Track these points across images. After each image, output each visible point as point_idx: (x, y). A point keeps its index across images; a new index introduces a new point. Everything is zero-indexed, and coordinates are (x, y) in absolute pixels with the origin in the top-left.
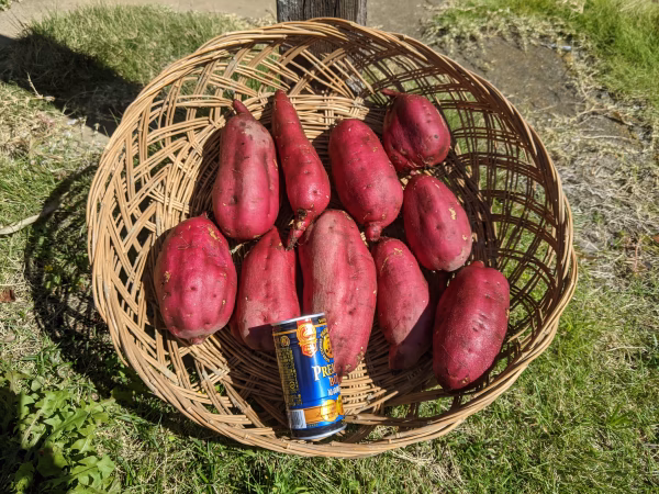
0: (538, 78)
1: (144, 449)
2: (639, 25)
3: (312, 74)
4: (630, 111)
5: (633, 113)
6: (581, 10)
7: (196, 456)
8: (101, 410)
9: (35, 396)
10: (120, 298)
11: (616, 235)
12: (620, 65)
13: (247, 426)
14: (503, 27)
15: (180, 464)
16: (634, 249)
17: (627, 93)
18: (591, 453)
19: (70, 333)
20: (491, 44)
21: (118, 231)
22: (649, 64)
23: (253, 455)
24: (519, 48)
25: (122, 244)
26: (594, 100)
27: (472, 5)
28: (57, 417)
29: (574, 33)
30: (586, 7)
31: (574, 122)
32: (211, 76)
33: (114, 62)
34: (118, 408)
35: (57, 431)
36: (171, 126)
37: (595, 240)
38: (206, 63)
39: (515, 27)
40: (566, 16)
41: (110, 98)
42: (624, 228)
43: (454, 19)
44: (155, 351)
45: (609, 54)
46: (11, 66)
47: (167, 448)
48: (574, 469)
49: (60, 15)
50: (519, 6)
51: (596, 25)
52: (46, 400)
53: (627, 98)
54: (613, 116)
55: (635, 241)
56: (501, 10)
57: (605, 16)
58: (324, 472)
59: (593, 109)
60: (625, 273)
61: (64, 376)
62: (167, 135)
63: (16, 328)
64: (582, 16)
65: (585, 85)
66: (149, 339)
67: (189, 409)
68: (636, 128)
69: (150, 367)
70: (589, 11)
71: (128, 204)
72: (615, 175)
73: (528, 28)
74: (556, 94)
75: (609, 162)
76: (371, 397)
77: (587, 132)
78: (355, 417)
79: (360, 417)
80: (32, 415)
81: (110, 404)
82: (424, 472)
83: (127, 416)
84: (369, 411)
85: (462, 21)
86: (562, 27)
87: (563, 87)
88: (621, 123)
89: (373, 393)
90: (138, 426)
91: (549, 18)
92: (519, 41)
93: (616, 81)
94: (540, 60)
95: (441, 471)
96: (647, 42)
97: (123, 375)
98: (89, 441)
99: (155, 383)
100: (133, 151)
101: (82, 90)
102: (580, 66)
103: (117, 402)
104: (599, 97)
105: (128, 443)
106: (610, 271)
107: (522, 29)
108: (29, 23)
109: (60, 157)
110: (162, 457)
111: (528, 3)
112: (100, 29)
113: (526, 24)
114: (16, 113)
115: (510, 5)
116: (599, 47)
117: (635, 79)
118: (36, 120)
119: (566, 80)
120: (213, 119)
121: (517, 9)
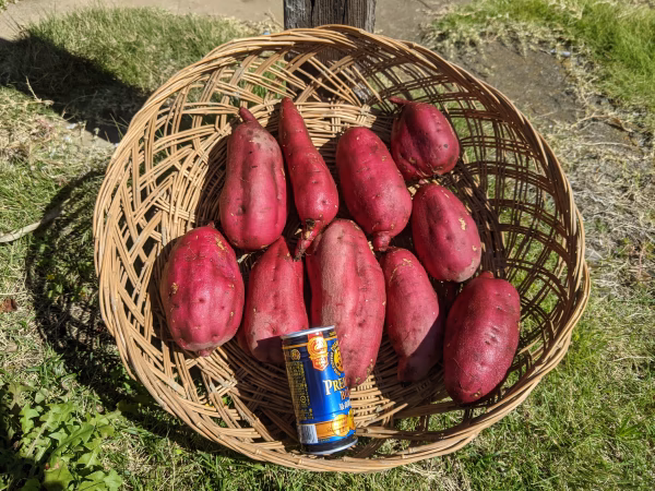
0: (538, 84)
1: (151, 462)
2: (637, 32)
3: (319, 81)
4: (631, 118)
5: (633, 120)
6: (579, 16)
7: (204, 470)
8: (107, 423)
9: (40, 408)
10: (127, 309)
11: (620, 243)
12: (619, 71)
13: (256, 440)
14: (502, 33)
15: (188, 478)
16: (637, 257)
17: (627, 99)
18: (601, 465)
19: (73, 343)
20: (490, 49)
21: (124, 241)
22: (648, 70)
24: (518, 53)
25: (128, 254)
26: (594, 106)
27: (471, 10)
28: (62, 430)
29: (573, 39)
30: (585, 13)
31: (575, 128)
32: (217, 84)
33: (113, 65)
34: (124, 421)
35: (62, 446)
36: (177, 134)
37: (598, 248)
38: (213, 70)
39: (514, 32)
40: (565, 22)
41: (110, 102)
42: (627, 235)
43: (454, 24)
44: (162, 363)
45: (608, 61)
46: (8, 69)
47: (175, 462)
48: (585, 482)
49: (58, 17)
50: (517, 11)
51: (594, 30)
52: (50, 413)
53: (626, 104)
54: (613, 123)
55: (638, 249)
56: (500, 16)
57: (604, 22)
58: (334, 486)
59: (594, 115)
60: (629, 282)
61: (68, 388)
62: (173, 143)
63: (18, 338)
64: (581, 22)
65: (585, 91)
66: (156, 352)
67: (199, 424)
68: (636, 135)
69: (158, 381)
70: (588, 17)
71: (133, 213)
72: (617, 182)
73: (527, 33)
74: (556, 100)
75: (610, 169)
76: (380, 409)
77: (588, 139)
78: (365, 431)
79: (370, 431)
80: (37, 429)
81: (116, 416)
82: (434, 484)
83: (133, 429)
84: (378, 424)
85: (462, 26)
86: (561, 32)
87: (563, 93)
88: (621, 129)
89: (382, 405)
90: (144, 439)
91: (548, 24)
92: (519, 46)
93: (615, 87)
94: (539, 65)
95: (452, 484)
96: (646, 48)
97: (128, 387)
98: (95, 455)
99: (164, 397)
100: (138, 159)
101: (81, 94)
102: (579, 72)
103: (123, 414)
104: (599, 103)
105: (134, 456)
106: (614, 279)
107: (521, 34)
108: (26, 24)
109: (60, 162)
110: (169, 470)
111: (526, 9)
112: (99, 32)
113: (525, 29)
114: (14, 117)
115: (509, 10)
116: (598, 53)
117: (635, 85)
118: (35, 125)
119: (566, 86)
120: (219, 126)
121: (516, 14)
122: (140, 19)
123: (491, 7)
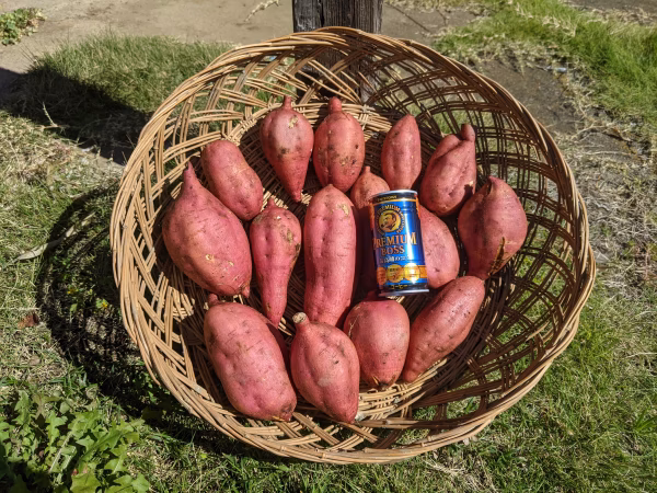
0: (537, 99)
1: (176, 468)
2: (629, 47)
3: (321, 83)
4: (628, 128)
5: (630, 129)
6: (573, 33)
7: (229, 473)
8: (132, 430)
9: (65, 418)
10: (147, 317)
11: (625, 246)
12: (614, 84)
13: (279, 438)
14: (499, 51)
15: (213, 481)
16: (643, 258)
17: (624, 111)
18: (620, 458)
19: (94, 356)
20: (489, 67)
21: (140, 250)
22: (642, 83)
23: (287, 469)
24: (516, 71)
25: (145, 263)
26: (592, 118)
27: (468, 31)
28: (88, 437)
29: (568, 55)
30: (578, 31)
31: (575, 139)
32: (222, 91)
33: (126, 92)
34: (147, 429)
35: (90, 451)
36: (186, 142)
37: (605, 251)
38: (217, 79)
39: (511, 50)
40: (560, 40)
41: (124, 125)
42: (632, 238)
43: (452, 45)
44: (184, 367)
45: (603, 75)
47: (200, 467)
48: (606, 475)
50: (513, 31)
51: (588, 46)
52: (75, 422)
53: (623, 115)
54: (612, 133)
55: (644, 251)
56: (497, 36)
57: (597, 39)
58: (358, 485)
59: (592, 126)
60: (636, 282)
61: (92, 397)
62: (182, 152)
63: (41, 351)
64: (575, 39)
65: (582, 103)
66: (178, 357)
67: (224, 425)
68: (635, 143)
69: (183, 386)
70: (581, 35)
71: (148, 223)
72: (619, 189)
73: (523, 51)
74: (555, 114)
75: (611, 176)
76: (398, 400)
77: (587, 149)
78: (385, 422)
79: (389, 422)
80: (63, 437)
81: (139, 423)
82: (457, 482)
83: (158, 435)
85: (460, 47)
86: (556, 50)
87: (562, 107)
88: (620, 139)
89: (400, 396)
90: (168, 445)
91: (543, 42)
92: (516, 64)
93: (611, 99)
94: (537, 81)
95: (474, 481)
96: (639, 62)
97: (151, 395)
98: (121, 461)
99: (189, 401)
100: (150, 169)
101: (95, 118)
102: (576, 86)
103: (147, 422)
104: (596, 115)
105: (159, 462)
106: (622, 280)
107: (518, 53)
108: (41, 55)
109: (78, 183)
110: (194, 475)
111: (521, 29)
112: (111, 60)
113: (521, 47)
114: (31, 142)
115: (505, 30)
116: (593, 68)
117: (630, 97)
118: (52, 148)
119: (564, 100)
120: (226, 131)
121: (511, 34)
122: (150, 48)
123: (488, 28)
